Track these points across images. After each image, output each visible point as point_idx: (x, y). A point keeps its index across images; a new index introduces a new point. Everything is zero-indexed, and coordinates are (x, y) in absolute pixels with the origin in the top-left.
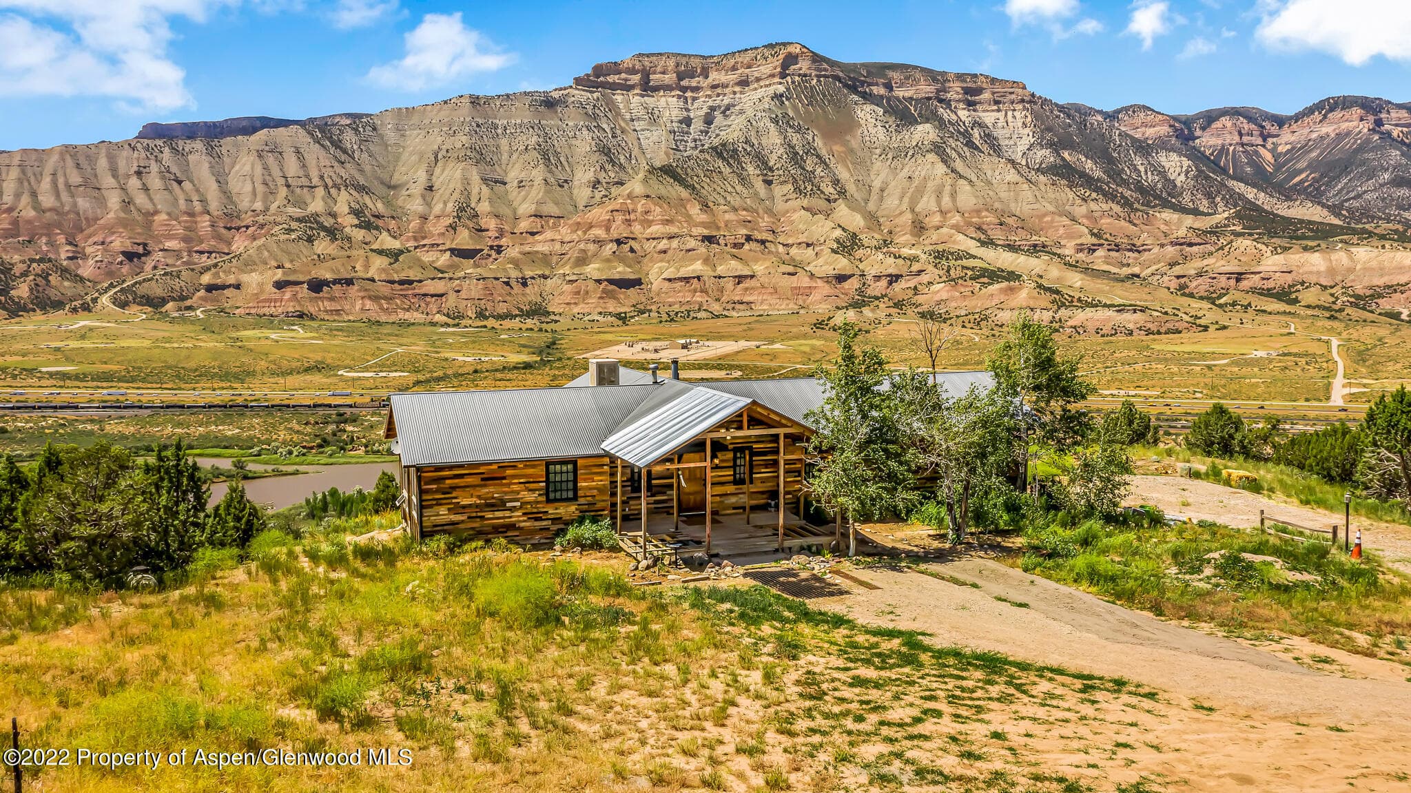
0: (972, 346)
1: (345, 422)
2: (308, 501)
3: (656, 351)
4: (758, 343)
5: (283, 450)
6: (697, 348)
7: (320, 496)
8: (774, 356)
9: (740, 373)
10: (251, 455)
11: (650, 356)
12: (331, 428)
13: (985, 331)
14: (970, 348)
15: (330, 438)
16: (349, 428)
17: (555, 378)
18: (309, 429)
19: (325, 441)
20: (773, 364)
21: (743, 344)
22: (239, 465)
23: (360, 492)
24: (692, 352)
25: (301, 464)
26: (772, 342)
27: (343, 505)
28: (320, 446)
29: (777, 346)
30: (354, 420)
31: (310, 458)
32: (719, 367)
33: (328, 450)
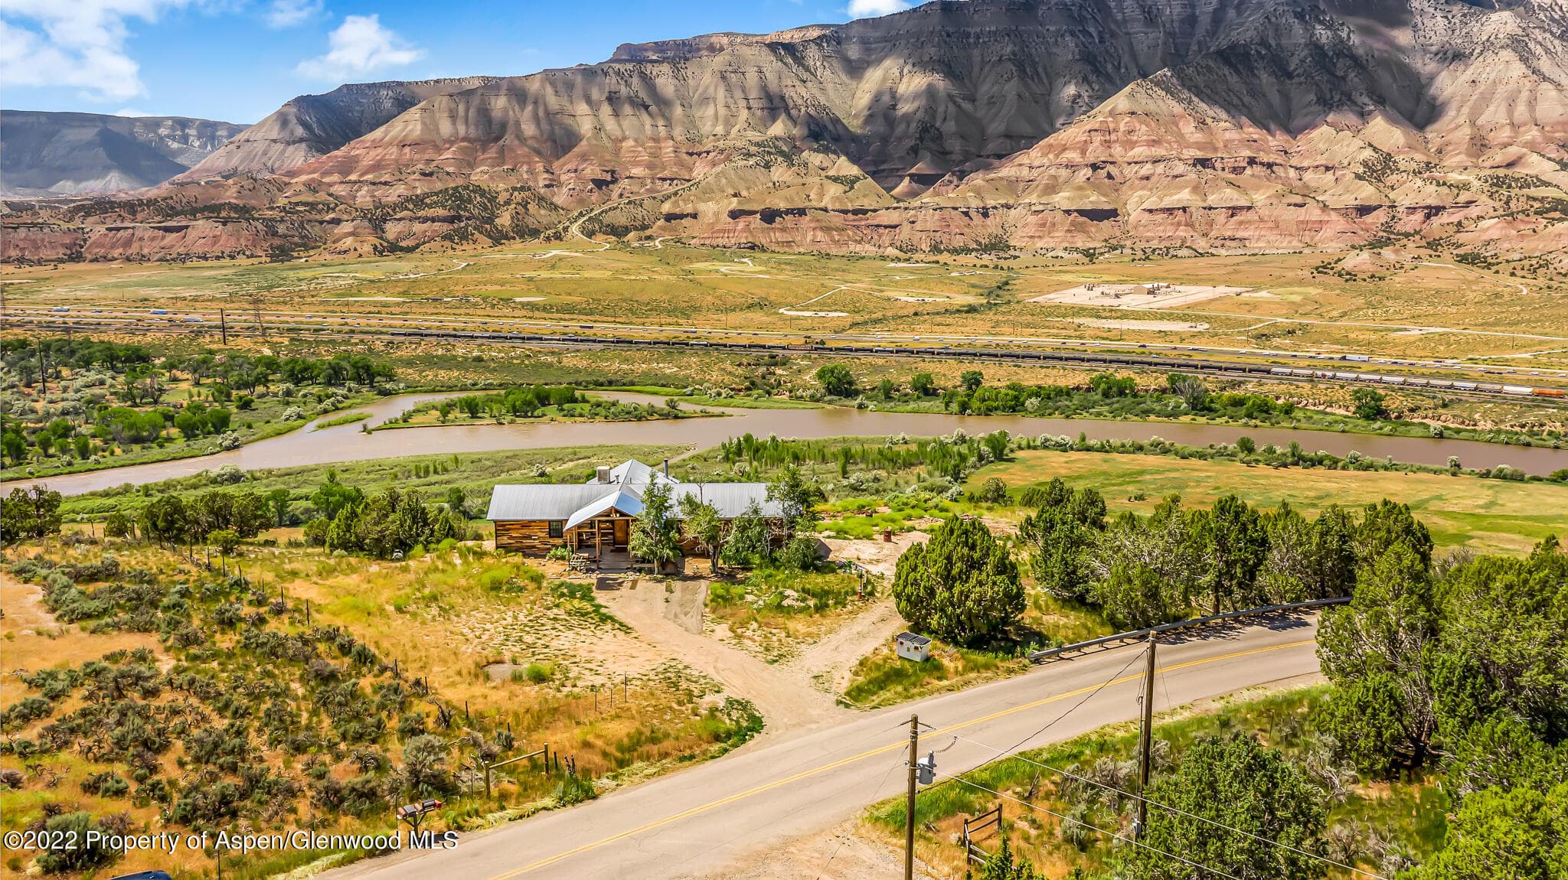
0: (1516, 298)
1: (776, 364)
2: (724, 446)
3: (1117, 296)
4: (1239, 290)
5: (714, 391)
6: (1166, 294)
7: (735, 441)
8: (1253, 306)
9: (1207, 326)
10: (684, 394)
11: (1108, 302)
12: (762, 370)
13: (1542, 281)
14: (1512, 303)
15: (758, 381)
16: (779, 371)
17: (997, 324)
18: (740, 371)
19: (753, 383)
20: (1249, 316)
21: (1222, 290)
22: (672, 405)
23: (773, 439)
24: (1158, 298)
25: (728, 406)
26: (1257, 288)
27: (757, 451)
28: (748, 389)
29: (1263, 294)
30: (783, 363)
31: (737, 400)
32: (1184, 318)
33: (755, 393)
